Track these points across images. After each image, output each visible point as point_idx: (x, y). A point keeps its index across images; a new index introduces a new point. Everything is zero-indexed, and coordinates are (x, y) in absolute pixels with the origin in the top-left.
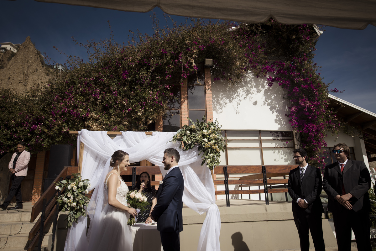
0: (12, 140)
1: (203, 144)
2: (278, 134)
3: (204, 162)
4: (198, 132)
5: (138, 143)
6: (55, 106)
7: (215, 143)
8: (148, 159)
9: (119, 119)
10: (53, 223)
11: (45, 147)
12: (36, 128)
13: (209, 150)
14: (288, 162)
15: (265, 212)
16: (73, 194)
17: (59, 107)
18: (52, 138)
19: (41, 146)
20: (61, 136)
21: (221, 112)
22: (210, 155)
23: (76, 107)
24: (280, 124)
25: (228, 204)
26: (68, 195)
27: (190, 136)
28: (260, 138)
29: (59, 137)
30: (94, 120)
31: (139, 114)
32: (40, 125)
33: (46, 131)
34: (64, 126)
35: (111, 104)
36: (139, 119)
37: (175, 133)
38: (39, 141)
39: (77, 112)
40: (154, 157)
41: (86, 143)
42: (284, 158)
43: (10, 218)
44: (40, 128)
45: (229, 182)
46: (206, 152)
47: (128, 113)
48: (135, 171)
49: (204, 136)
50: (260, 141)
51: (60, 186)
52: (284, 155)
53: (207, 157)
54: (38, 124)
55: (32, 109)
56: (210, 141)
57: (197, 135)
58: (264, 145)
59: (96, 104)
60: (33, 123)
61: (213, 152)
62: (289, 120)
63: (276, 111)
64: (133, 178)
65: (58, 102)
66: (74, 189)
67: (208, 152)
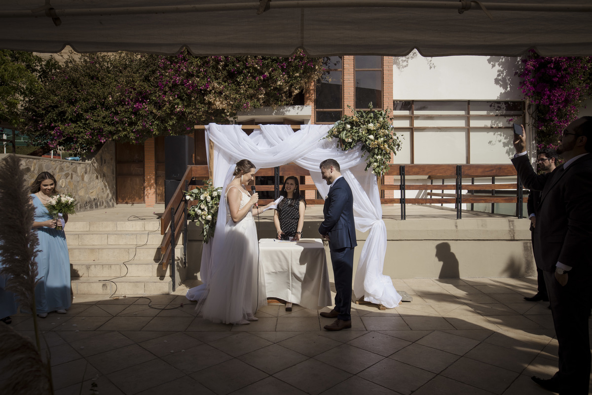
0: (113, 125)
1: (367, 143)
2: (499, 105)
3: (369, 166)
4: (362, 126)
5: (282, 140)
6: (162, 75)
7: (385, 142)
8: (296, 162)
9: (251, 91)
10: (182, 234)
11: (156, 133)
12: (141, 106)
13: (376, 151)
14: (508, 147)
15: (454, 228)
16: (207, 205)
17: (166, 76)
18: (163, 120)
19: (149, 132)
20: (175, 118)
21: (405, 66)
22: (377, 158)
23: (190, 75)
24: (504, 86)
25: (403, 216)
26: (201, 207)
27: (351, 132)
28: (468, 113)
29: (171, 119)
30: (217, 93)
31: (279, 83)
32: (145, 103)
33: (154, 111)
34: (178, 104)
35: (238, 68)
36: (279, 89)
37: (331, 126)
38: (147, 126)
39: (193, 83)
40: (303, 159)
41: (216, 141)
42: (504, 140)
43: (132, 226)
44: (147, 107)
45: (406, 187)
46: (371, 153)
47: (264, 80)
48: (278, 171)
49: (369, 132)
50: (468, 118)
51: (191, 196)
52: (503, 136)
53: (373, 160)
54: (142, 102)
55: (133, 79)
56: (377, 139)
57: (360, 130)
58: (474, 123)
59: (217, 70)
60: (137, 101)
61: (381, 154)
62: (520, 83)
63: (499, 65)
64: (276, 181)
65: (165, 68)
66: (207, 199)
67: (374, 154)
